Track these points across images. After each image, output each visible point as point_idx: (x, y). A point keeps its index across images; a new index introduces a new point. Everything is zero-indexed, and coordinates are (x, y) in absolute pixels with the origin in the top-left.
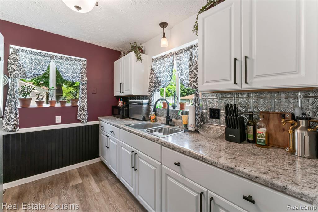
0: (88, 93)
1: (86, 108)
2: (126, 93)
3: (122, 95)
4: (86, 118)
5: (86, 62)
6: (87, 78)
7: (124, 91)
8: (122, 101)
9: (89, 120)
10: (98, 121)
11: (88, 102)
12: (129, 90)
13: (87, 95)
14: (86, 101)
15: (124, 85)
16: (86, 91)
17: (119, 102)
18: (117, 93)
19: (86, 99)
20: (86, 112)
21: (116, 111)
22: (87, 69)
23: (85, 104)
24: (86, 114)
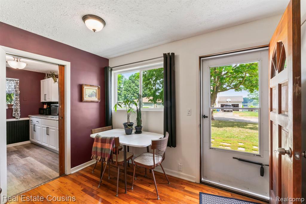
0: (20, 101)
1: (19, 110)
2: (48, 100)
3: (46, 101)
4: (19, 116)
5: (19, 81)
6: (19, 92)
7: (47, 99)
8: (46, 105)
9: (21, 117)
10: (29, 118)
11: (20, 106)
12: (49, 99)
13: (20, 102)
14: (19, 105)
15: (47, 96)
16: (19, 99)
17: (45, 105)
18: (42, 100)
19: (19, 104)
20: (19, 112)
21: (42, 111)
22: (20, 85)
23: (18, 107)
24: (19, 113)
